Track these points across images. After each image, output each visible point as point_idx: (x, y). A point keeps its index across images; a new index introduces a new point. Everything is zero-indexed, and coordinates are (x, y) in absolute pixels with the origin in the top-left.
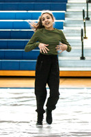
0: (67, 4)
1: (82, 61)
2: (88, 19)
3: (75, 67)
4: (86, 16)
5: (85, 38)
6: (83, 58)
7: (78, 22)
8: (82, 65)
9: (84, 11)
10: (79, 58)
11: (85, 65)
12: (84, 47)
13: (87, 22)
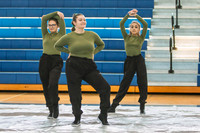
0: (154, 10)
1: (171, 75)
4: (175, 24)
5: (174, 48)
7: (167, 31)
8: (170, 80)
9: (172, 18)
10: (167, 72)
11: (174, 80)
12: (173, 59)
13: (176, 30)
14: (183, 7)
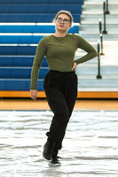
0: (82, 16)
1: (99, 80)
2: (105, 32)
3: (91, 87)
4: (103, 30)
5: (102, 54)
6: (99, 77)
7: (95, 36)
8: (98, 85)
9: (100, 24)
10: (95, 77)
11: (102, 85)
12: (101, 64)
13: (104, 36)
14: (111, 12)
